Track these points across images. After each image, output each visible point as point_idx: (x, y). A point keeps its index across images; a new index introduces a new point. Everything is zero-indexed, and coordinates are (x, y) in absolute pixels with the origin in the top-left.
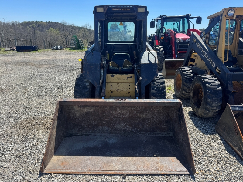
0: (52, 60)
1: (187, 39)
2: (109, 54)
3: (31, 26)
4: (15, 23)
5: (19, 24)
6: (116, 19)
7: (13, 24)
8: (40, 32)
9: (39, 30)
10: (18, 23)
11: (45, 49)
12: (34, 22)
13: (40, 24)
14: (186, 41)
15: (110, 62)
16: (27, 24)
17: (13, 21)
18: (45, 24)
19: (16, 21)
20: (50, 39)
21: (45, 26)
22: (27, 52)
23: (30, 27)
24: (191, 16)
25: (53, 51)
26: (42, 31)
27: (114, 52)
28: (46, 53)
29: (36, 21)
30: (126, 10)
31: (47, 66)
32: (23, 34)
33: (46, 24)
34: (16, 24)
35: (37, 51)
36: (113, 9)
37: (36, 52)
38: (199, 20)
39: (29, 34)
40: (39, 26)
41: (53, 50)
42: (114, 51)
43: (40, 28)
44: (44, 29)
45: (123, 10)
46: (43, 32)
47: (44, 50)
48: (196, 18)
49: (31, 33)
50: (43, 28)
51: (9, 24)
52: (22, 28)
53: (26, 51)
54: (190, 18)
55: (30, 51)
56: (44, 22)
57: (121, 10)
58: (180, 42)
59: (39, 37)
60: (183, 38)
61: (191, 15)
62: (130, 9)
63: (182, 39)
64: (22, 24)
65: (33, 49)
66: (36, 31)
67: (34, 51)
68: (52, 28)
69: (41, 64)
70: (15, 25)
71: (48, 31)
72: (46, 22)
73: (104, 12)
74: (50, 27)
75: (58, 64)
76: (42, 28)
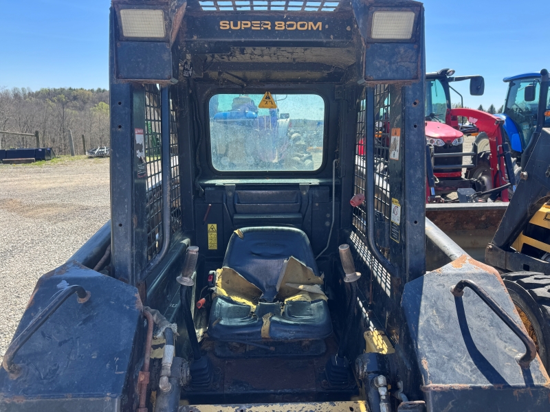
0: (76, 191)
1: (455, 137)
2: (215, 226)
3: (55, 99)
4: (21, 92)
5: (31, 95)
6: (244, 80)
7: (16, 96)
8: (77, 112)
9: (76, 107)
10: (27, 92)
11: (73, 155)
12: (64, 89)
13: (77, 95)
14: (454, 143)
15: (219, 271)
16: (48, 95)
17: (15, 89)
18: (89, 95)
19: (23, 89)
20: (99, 127)
21: (88, 99)
22: (20, 165)
23: (53, 101)
24: (455, 76)
25: (90, 160)
26: (81, 109)
27: (236, 217)
28: (68, 168)
29: (70, 89)
30: (297, 26)
31: (53, 212)
32: (37, 116)
33: (91, 94)
34: (22, 96)
35: (49, 162)
36: (224, 25)
37: (43, 163)
38: (477, 86)
39: (51, 118)
40: (75, 98)
41: (91, 157)
42: (236, 213)
43: (77, 103)
44: (88, 106)
45: (280, 26)
46: (83, 113)
47: (66, 159)
48: (470, 80)
49: (56, 114)
50: (85, 103)
51: (7, 93)
52: (37, 104)
53: (19, 162)
54: (451, 79)
55: (30, 162)
56: (87, 89)
57: (273, 26)
58: (437, 149)
59: (74, 124)
60: (443, 135)
61: (454, 72)
62: (320, 24)
63: (441, 138)
64: (37, 95)
65: (40, 155)
66: (67, 110)
67: (41, 160)
68: (104, 103)
69: (39, 202)
70: (20, 98)
71: (94, 110)
72: (92, 91)
73: (165, 40)
74: (99, 101)
75: (85, 204)
76: (81, 103)
